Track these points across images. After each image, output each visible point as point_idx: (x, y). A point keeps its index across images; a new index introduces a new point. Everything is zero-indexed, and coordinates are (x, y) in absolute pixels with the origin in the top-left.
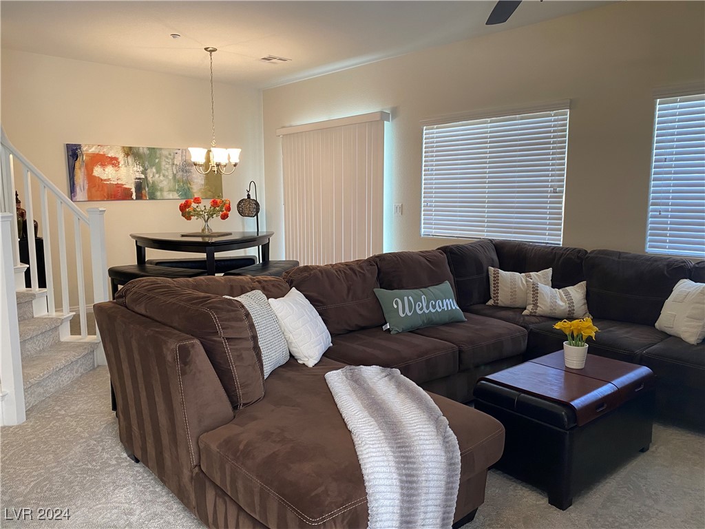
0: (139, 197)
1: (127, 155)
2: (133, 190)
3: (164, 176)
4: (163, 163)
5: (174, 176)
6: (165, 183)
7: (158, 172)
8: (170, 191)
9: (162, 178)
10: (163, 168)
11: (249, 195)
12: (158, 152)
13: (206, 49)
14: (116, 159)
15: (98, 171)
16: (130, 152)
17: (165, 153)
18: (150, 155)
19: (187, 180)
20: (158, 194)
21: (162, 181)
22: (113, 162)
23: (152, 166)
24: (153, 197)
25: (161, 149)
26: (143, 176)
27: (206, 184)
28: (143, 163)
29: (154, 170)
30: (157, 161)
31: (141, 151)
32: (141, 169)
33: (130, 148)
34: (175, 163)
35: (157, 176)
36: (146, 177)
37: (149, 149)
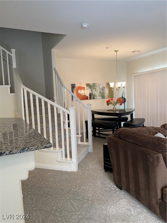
0: (90, 99)
1: (87, 86)
2: (89, 97)
3: (97, 92)
4: (97, 88)
5: (100, 91)
6: (97, 94)
7: (96, 90)
8: (99, 96)
9: (96, 92)
10: (97, 89)
11: (122, 96)
12: (95, 84)
13: (115, 51)
14: (84, 87)
15: (79, 92)
16: (88, 85)
17: (97, 85)
18: (93, 86)
19: (103, 92)
20: (95, 97)
21: (96, 93)
22: (83, 88)
23: (94, 89)
24: (94, 98)
25: (96, 84)
26: (91, 92)
27: (109, 94)
28: (91, 88)
29: (94, 90)
30: (95, 87)
31: (91, 85)
32: (91, 90)
33: (88, 84)
34: (100, 87)
35: (95, 92)
36: (92, 93)
37: (93, 84)
